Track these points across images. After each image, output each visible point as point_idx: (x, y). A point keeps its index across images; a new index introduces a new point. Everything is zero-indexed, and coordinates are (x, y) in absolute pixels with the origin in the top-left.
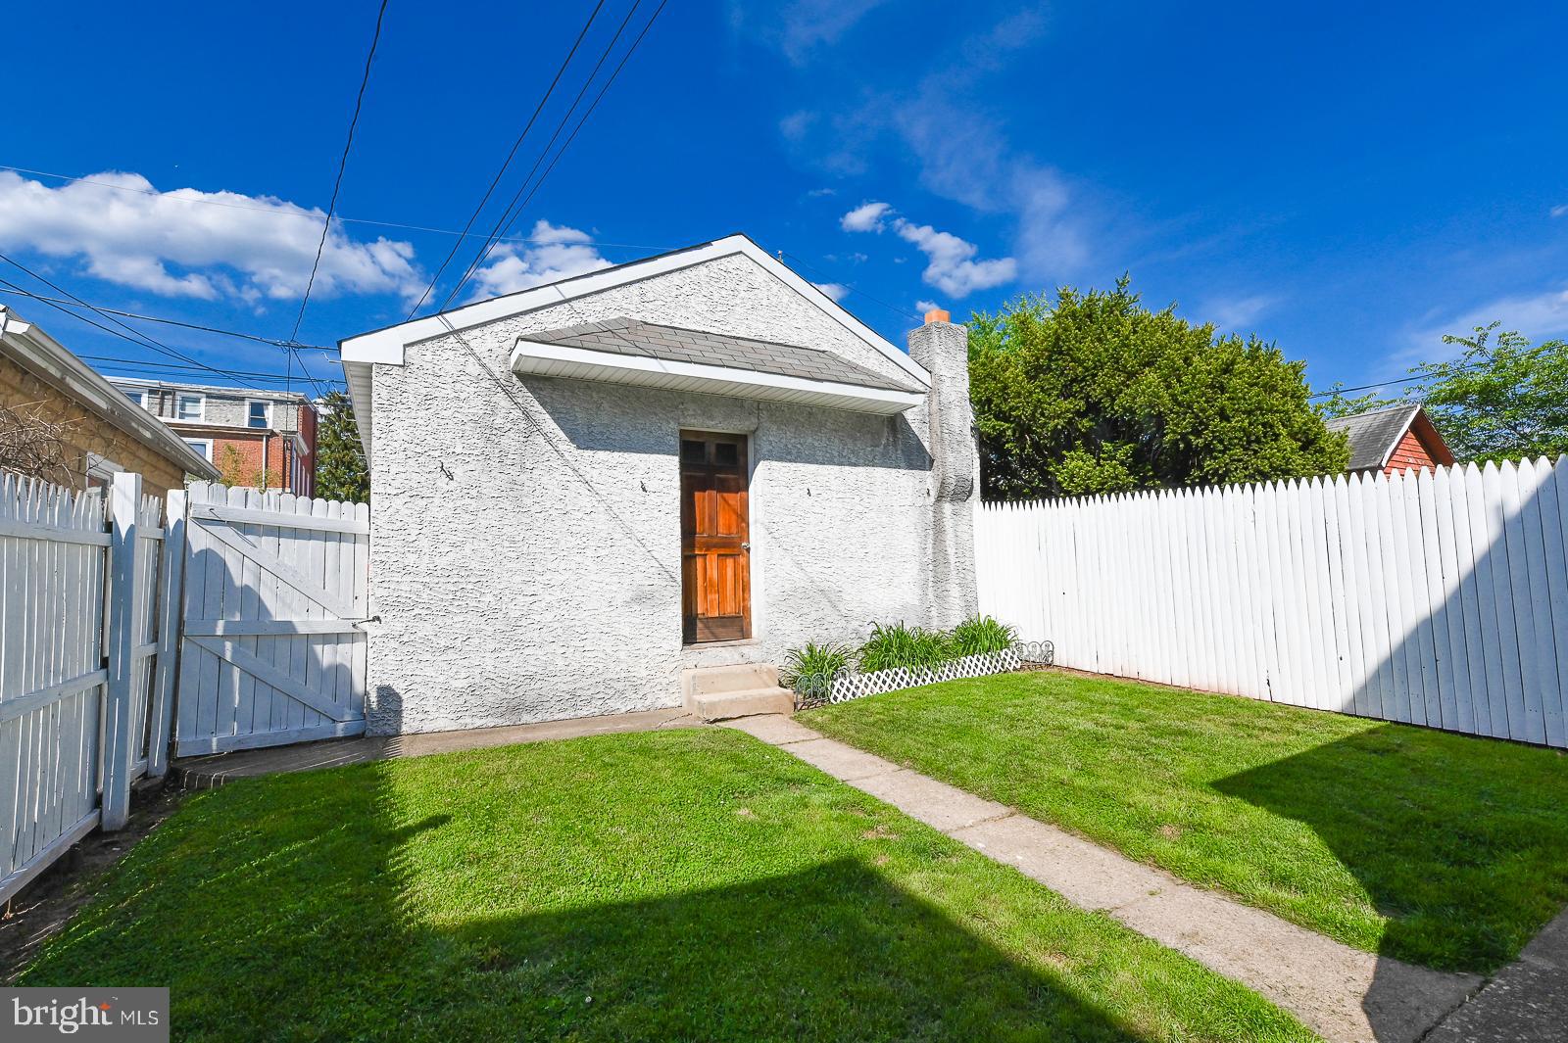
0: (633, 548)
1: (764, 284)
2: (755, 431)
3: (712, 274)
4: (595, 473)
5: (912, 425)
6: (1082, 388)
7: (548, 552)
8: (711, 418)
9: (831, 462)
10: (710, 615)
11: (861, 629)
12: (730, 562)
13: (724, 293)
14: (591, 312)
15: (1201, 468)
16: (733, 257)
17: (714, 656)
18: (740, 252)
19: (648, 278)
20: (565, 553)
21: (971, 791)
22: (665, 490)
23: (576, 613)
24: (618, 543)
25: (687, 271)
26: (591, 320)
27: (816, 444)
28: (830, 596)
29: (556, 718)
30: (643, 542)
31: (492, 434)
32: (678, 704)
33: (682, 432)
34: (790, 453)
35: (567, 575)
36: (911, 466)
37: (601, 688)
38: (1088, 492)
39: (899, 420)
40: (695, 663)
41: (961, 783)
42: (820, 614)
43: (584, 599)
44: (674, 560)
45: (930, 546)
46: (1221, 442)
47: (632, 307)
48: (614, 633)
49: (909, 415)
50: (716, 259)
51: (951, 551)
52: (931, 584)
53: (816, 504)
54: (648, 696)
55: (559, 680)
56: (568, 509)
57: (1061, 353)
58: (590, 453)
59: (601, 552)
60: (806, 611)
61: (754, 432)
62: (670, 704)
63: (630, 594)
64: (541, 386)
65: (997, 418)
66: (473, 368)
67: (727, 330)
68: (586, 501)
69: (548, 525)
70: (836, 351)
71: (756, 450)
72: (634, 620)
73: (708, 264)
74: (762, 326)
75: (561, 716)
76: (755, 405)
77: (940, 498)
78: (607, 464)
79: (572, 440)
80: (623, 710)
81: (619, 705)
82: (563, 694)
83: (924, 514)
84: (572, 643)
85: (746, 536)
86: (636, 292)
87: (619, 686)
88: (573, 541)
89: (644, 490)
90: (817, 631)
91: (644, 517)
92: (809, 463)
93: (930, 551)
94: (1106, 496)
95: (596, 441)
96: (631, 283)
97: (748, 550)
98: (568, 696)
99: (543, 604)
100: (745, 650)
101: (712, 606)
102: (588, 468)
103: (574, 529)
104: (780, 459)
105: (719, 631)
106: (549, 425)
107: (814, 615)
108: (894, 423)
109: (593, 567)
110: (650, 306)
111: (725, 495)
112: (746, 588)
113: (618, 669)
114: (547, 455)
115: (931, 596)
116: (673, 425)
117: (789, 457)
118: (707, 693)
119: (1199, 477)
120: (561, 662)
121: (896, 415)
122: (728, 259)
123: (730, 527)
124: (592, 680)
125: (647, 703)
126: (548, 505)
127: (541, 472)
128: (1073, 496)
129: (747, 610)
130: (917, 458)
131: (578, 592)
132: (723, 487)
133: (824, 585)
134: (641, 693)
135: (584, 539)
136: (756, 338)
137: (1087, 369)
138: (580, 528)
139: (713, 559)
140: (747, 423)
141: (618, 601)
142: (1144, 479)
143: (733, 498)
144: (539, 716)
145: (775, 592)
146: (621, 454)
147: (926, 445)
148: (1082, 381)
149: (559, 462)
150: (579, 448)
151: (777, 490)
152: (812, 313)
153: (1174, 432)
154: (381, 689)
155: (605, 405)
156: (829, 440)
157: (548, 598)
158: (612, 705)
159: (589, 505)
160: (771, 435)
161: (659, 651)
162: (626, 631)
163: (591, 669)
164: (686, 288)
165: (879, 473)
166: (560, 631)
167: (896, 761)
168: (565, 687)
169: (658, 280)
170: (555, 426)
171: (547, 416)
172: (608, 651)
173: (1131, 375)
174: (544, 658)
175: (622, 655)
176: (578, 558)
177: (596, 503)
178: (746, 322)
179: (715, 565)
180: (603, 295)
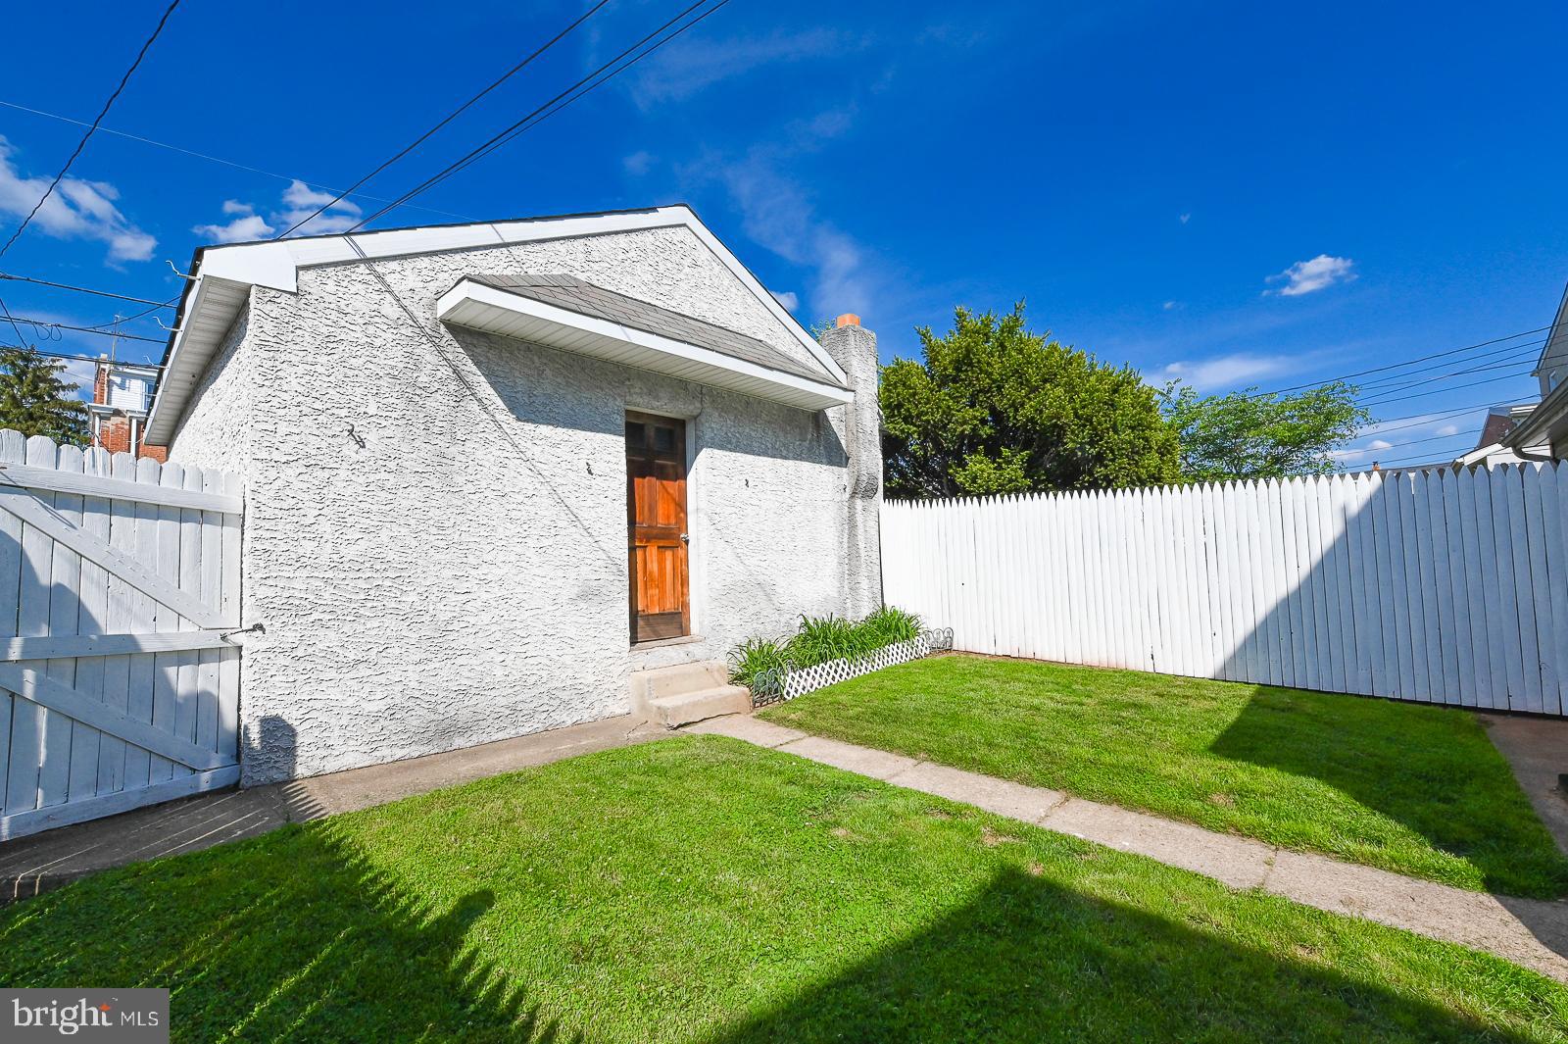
0: (579, 537)
1: (706, 263)
2: (698, 416)
3: (657, 243)
4: (537, 450)
5: (832, 423)
6: (988, 398)
7: (484, 541)
8: (657, 398)
9: (765, 454)
10: (650, 612)
11: (791, 622)
12: (669, 554)
13: (669, 265)
14: (532, 263)
15: (1091, 474)
16: (678, 229)
17: (663, 655)
18: (684, 225)
19: (594, 235)
20: (503, 543)
21: (1009, 779)
22: (612, 474)
23: (518, 612)
24: (563, 532)
25: (633, 235)
26: (531, 272)
27: (753, 434)
28: (766, 590)
29: (493, 738)
30: (589, 530)
31: (413, 394)
32: (627, 710)
33: (627, 411)
34: (730, 442)
35: (506, 568)
36: (831, 463)
37: (546, 699)
38: (988, 493)
39: (821, 417)
40: (643, 664)
41: (994, 771)
42: (757, 608)
43: (524, 597)
44: (621, 551)
45: (845, 540)
46: (1112, 451)
47: (577, 265)
48: (558, 635)
49: (830, 413)
50: (662, 227)
51: (862, 545)
52: (846, 577)
53: (753, 495)
54: (595, 704)
55: (497, 693)
56: (507, 490)
57: (971, 364)
58: (531, 426)
59: (545, 542)
60: (745, 605)
61: (695, 418)
62: (618, 711)
63: (576, 590)
64: (475, 342)
65: (906, 420)
66: (391, 310)
67: (672, 305)
68: (526, 482)
69: (483, 508)
70: (770, 343)
71: (698, 437)
72: (581, 620)
73: (653, 231)
74: (706, 307)
75: (500, 736)
76: (699, 388)
77: (854, 494)
78: (550, 440)
79: (512, 410)
80: (569, 723)
81: (564, 718)
82: (503, 709)
83: (841, 509)
84: (513, 649)
85: (684, 527)
86: (581, 248)
87: (565, 696)
88: (513, 529)
89: (590, 472)
90: (755, 625)
91: (589, 503)
92: (747, 453)
93: (846, 545)
94: (1006, 496)
95: (537, 413)
96: (575, 237)
97: (687, 542)
98: (508, 712)
99: (479, 603)
100: (690, 647)
101: (652, 601)
102: (529, 444)
103: (513, 514)
104: (721, 447)
105: (662, 629)
106: (485, 389)
107: (752, 610)
108: (818, 419)
109: (535, 559)
110: (596, 267)
111: (665, 482)
112: (685, 582)
113: (563, 676)
114: (482, 425)
115: (846, 589)
116: (619, 402)
117: (729, 446)
118: (662, 697)
119: (1088, 481)
120: (499, 672)
121: (819, 411)
122: (673, 230)
123: (668, 517)
124: (535, 691)
125: (595, 712)
126: (484, 484)
127: (476, 446)
128: (974, 496)
129: (685, 605)
130: (835, 455)
131: (519, 589)
132: (662, 474)
133: (761, 578)
134: (588, 702)
135: (525, 527)
136: (699, 318)
137: (994, 381)
138: (520, 514)
139: (652, 551)
140: (691, 407)
141: (563, 599)
142: (1036, 483)
143: (672, 486)
144: (474, 738)
145: (718, 586)
146: (565, 430)
147: (843, 442)
148: (988, 392)
149: (496, 434)
150: (518, 419)
151: (718, 480)
152: (750, 300)
153: (1074, 441)
154: (264, 721)
155: (548, 371)
156: (764, 431)
157: (485, 596)
158: (557, 717)
159: (531, 487)
160: (713, 424)
161: (609, 654)
162: (572, 632)
163: (535, 678)
164: (632, 254)
165: (806, 466)
166: (498, 635)
167: (911, 754)
168: (504, 702)
169: (603, 239)
170: (492, 391)
171: (483, 378)
172: (554, 656)
173: (1035, 389)
174: (480, 668)
175: (568, 659)
176: (519, 549)
177: (538, 486)
178: (691, 300)
179: (655, 558)
180: (545, 246)
